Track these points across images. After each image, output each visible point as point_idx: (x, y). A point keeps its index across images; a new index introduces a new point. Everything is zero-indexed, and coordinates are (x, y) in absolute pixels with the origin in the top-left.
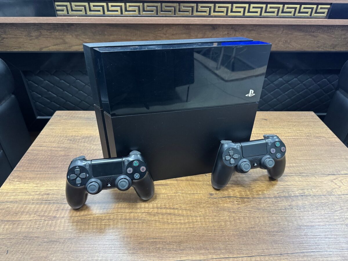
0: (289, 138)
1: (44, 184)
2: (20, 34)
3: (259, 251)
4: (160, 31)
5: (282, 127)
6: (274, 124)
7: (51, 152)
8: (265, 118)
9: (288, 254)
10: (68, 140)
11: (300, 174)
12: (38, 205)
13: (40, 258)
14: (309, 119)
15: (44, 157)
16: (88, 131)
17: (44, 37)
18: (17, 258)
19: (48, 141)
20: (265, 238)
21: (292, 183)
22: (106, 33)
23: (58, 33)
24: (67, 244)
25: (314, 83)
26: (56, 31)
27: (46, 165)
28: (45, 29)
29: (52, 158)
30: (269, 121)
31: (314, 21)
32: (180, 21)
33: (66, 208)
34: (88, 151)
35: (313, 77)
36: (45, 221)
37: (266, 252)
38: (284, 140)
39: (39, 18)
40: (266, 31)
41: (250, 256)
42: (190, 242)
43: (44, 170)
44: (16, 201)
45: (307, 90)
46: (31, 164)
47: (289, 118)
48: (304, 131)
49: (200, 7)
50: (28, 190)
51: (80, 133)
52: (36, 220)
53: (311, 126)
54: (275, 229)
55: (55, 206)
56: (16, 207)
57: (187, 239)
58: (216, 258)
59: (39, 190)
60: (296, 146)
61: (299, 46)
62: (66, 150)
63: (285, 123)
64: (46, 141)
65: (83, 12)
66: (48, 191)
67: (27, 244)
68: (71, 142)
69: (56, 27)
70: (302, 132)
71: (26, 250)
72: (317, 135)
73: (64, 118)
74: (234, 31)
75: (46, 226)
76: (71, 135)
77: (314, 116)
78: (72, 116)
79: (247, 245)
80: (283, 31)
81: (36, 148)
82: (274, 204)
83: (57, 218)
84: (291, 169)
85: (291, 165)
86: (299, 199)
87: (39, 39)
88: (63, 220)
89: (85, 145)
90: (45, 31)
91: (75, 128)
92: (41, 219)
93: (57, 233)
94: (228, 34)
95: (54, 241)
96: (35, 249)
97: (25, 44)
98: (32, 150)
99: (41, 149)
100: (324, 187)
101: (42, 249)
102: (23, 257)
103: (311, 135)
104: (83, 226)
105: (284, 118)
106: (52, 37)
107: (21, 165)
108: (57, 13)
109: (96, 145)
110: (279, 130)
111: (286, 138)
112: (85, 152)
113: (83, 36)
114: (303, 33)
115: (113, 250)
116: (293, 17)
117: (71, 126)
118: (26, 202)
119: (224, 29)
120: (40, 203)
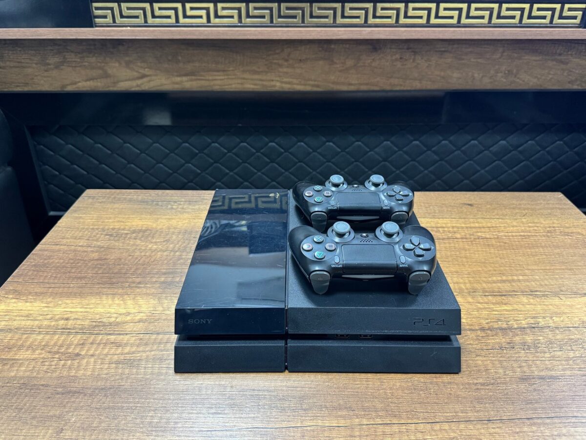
0: (514, 234)
1: (60, 303)
2: (28, 61)
3: (448, 415)
4: (278, 54)
5: (501, 217)
6: (486, 212)
7: (75, 254)
8: (470, 203)
9: (503, 421)
10: (107, 235)
11: (532, 293)
12: (49, 336)
13: (49, 418)
14: (553, 204)
15: (62, 261)
16: (143, 222)
17: (70, 65)
18: (7, 416)
19: (69, 237)
20: (460, 393)
21: (516, 307)
22: (180, 58)
23: (94, 58)
24: (98, 397)
25: (568, 150)
26: (91, 55)
27: (65, 273)
28: (72, 52)
29: (76, 262)
30: (476, 207)
31: (557, 32)
32: (313, 34)
33: (98, 341)
34: (141, 252)
35: (565, 139)
36: (61, 360)
37: (461, 416)
38: (504, 237)
39: (63, 30)
40: (471, 52)
41: (431, 423)
42: (320, 397)
43: (61, 281)
44: (10, 329)
45: (555, 163)
46: (38, 271)
47: (514, 202)
48: (542, 224)
49: (348, 9)
50: (32, 312)
51: (129, 224)
52: (43, 358)
53: (556, 216)
54: (481, 381)
55: (79, 337)
56: (9, 339)
57: (315, 393)
58: (367, 425)
59: (51, 313)
60: (525, 248)
61: (535, 80)
62: (103, 250)
63: (507, 210)
64: (67, 236)
65: (141, 19)
66: (67, 314)
67: (26, 396)
68: (112, 238)
69: (92, 47)
70: (538, 225)
71: (25, 405)
72: (566, 230)
73: (100, 201)
74: (413, 53)
75: (62, 368)
76: (111, 227)
77: (561, 200)
78: (115, 198)
79: (427, 405)
80: (503, 52)
81: (48, 247)
82: (480, 340)
83: (81, 356)
84: (514, 284)
85: (515, 278)
86: (527, 334)
87: (62, 69)
88: (92, 360)
89: (137, 243)
90: (73, 55)
91: (120, 216)
92: (53, 358)
93: (81, 379)
94: (401, 58)
95: (75, 392)
96: (41, 403)
97: (35, 78)
98: (40, 250)
99: (57, 249)
100: (575, 314)
101: (52, 404)
102: (18, 416)
103: (555, 230)
104: (128, 370)
105: (505, 203)
106: (85, 66)
107: (21, 273)
108: (94, 21)
109: (156, 242)
110: (495, 221)
111: (506, 234)
112: (136, 254)
113: (139, 64)
114: (540, 57)
115: (180, 409)
116: (519, 25)
117: (113, 213)
118: (28, 331)
119: (394, 50)
120: (52, 333)
